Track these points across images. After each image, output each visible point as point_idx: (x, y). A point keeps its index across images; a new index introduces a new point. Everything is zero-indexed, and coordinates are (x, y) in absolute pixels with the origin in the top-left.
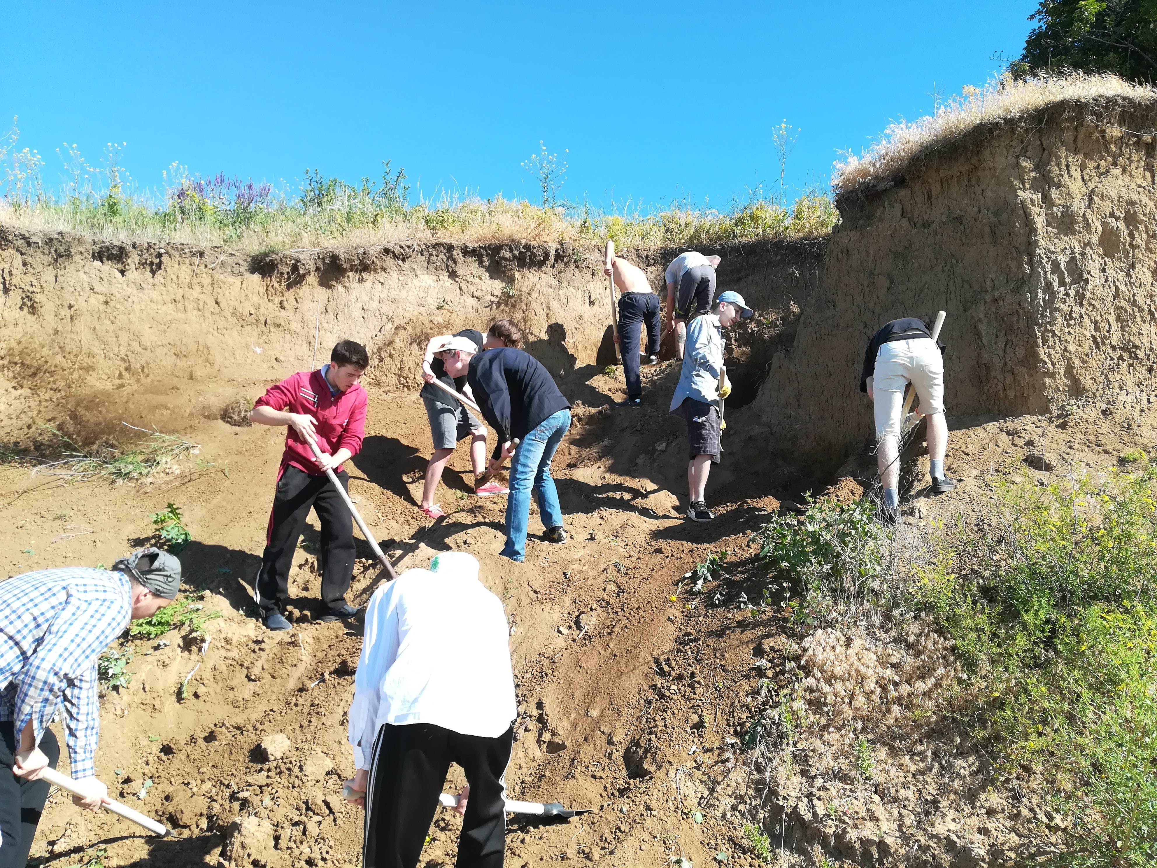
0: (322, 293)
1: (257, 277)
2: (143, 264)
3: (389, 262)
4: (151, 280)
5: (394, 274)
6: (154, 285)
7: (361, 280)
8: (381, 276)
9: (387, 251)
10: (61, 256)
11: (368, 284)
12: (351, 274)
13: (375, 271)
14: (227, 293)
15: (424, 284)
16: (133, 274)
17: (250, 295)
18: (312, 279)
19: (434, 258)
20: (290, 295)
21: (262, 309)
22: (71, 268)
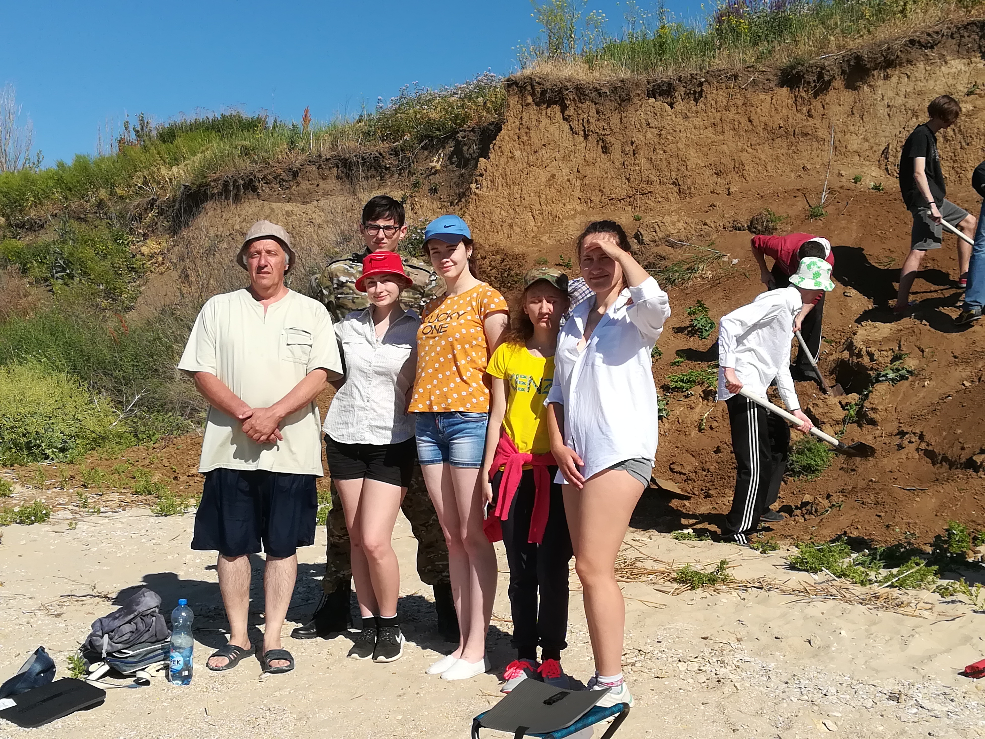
0: (848, 97)
1: (785, 90)
2: (688, 94)
3: (915, 53)
4: (694, 108)
5: (921, 65)
6: (697, 112)
7: (887, 77)
8: (908, 69)
9: (912, 42)
10: (624, 101)
11: (894, 79)
12: (875, 73)
13: (901, 65)
14: (758, 110)
15: (954, 70)
16: (680, 106)
17: (780, 109)
18: (838, 83)
19: (966, 40)
20: (817, 104)
21: (791, 120)
22: (631, 109)
